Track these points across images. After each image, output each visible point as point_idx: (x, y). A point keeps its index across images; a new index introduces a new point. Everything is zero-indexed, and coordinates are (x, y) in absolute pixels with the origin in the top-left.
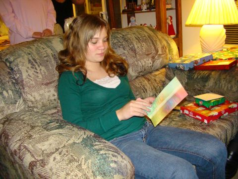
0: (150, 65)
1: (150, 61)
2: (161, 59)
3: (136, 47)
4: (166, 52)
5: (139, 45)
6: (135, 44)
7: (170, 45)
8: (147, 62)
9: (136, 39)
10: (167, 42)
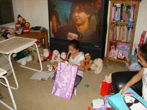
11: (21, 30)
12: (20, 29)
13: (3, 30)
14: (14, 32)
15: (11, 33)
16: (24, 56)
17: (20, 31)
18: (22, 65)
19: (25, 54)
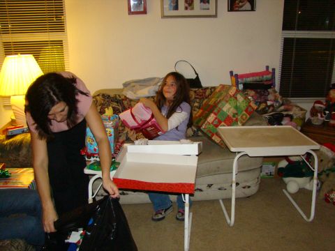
11: (322, 116)
12: (319, 115)
13: (282, 108)
14: (301, 117)
15: (295, 117)
16: (301, 175)
17: (318, 119)
18: (286, 190)
19: (304, 170)
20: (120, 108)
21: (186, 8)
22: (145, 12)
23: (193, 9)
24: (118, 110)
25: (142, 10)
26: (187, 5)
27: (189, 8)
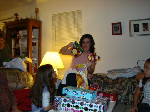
0: (15, 86)
1: (15, 84)
2: (22, 84)
3: (8, 77)
4: (25, 80)
5: (10, 76)
6: (8, 76)
7: (28, 77)
8: (13, 85)
9: (9, 73)
10: (27, 76)
20: (102, 81)
21: (144, 31)
22: (121, 34)
23: (148, 30)
24: (101, 82)
25: (119, 32)
26: (144, 29)
27: (146, 30)
